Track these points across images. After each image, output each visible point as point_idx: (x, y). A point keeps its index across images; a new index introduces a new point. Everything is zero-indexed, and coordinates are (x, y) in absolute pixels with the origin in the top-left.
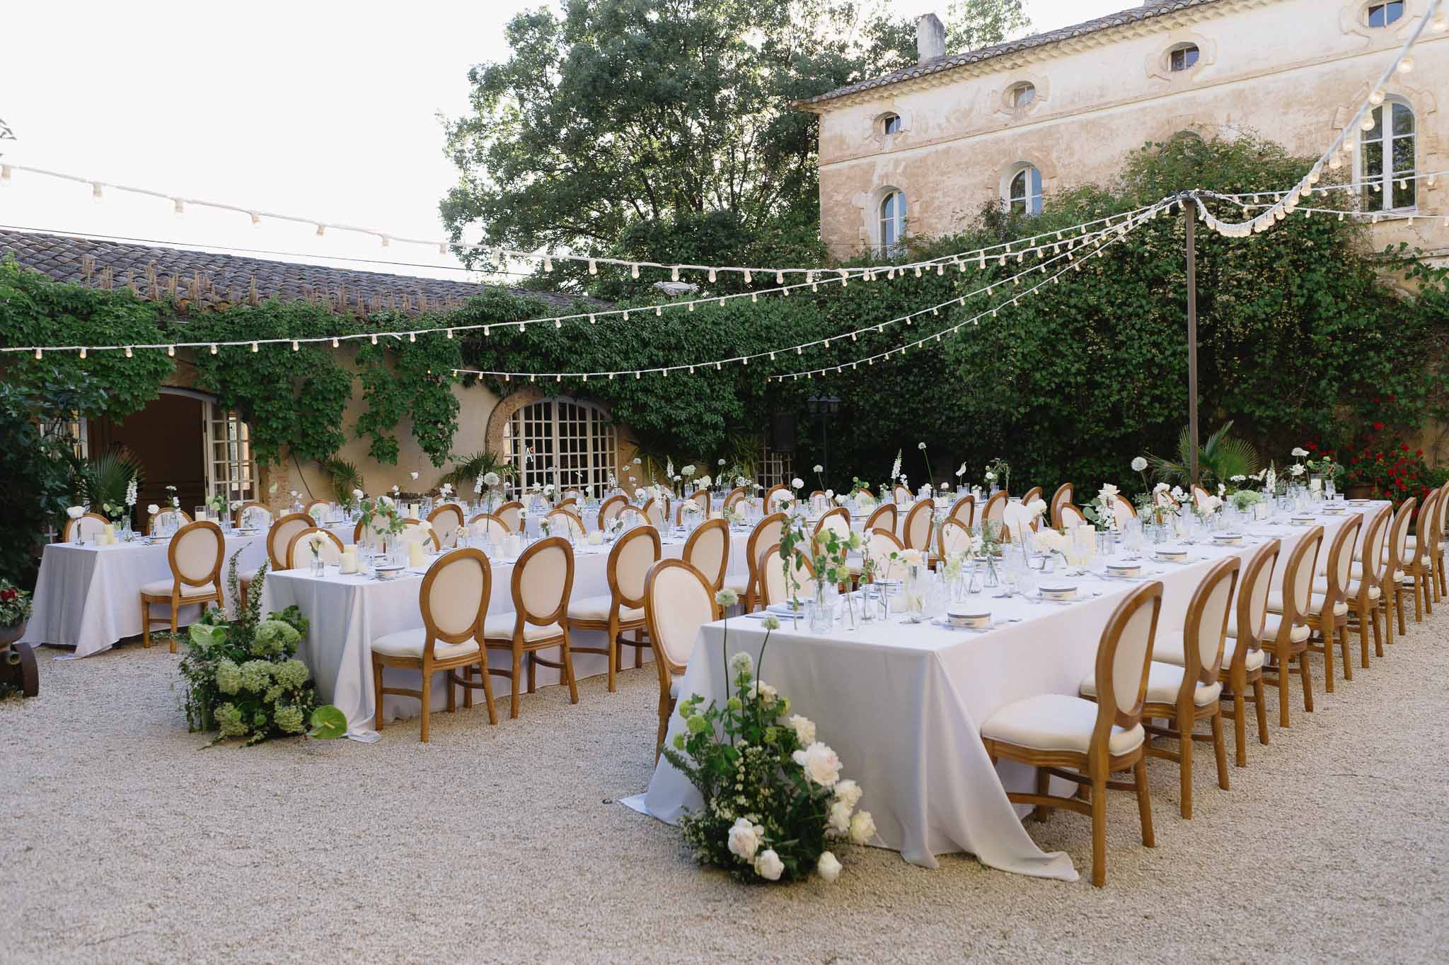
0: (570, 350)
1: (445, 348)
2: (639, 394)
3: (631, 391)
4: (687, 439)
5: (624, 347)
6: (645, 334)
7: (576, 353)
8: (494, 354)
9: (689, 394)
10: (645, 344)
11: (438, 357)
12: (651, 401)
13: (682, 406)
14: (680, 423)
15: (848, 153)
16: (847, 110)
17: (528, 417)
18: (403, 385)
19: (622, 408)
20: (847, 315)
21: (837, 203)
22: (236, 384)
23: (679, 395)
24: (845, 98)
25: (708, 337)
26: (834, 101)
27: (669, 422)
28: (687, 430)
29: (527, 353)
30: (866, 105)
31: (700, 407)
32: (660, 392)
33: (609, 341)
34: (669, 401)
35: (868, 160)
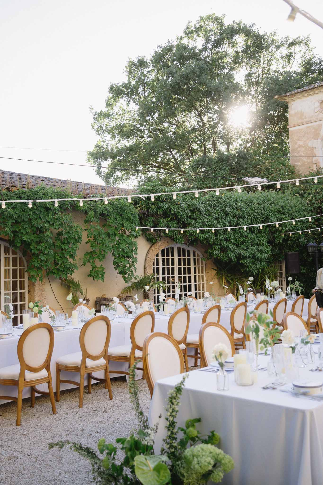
0: (190, 217)
1: (132, 214)
2: (224, 242)
3: (221, 240)
4: (248, 267)
5: (217, 216)
6: (227, 209)
7: (193, 219)
8: (154, 219)
9: (248, 242)
10: (227, 215)
11: (128, 219)
12: (231, 246)
13: (245, 248)
14: (244, 258)
15: (305, 120)
16: (305, 99)
17: (163, 255)
18: (109, 235)
19: (215, 249)
20: (316, 201)
21: (300, 146)
22: (22, 233)
23: (243, 243)
24: (304, 93)
25: (256, 211)
26: (298, 94)
27: (239, 257)
28: (248, 262)
29: (169, 219)
30: (316, 96)
31: (254, 248)
32: (233, 241)
33: (210, 212)
34: (238, 246)
35: (317, 123)
